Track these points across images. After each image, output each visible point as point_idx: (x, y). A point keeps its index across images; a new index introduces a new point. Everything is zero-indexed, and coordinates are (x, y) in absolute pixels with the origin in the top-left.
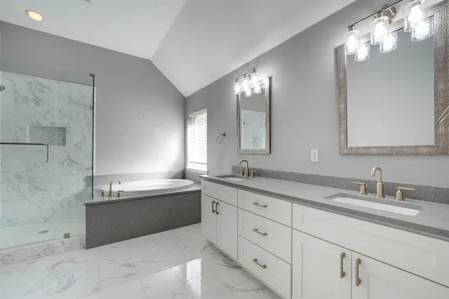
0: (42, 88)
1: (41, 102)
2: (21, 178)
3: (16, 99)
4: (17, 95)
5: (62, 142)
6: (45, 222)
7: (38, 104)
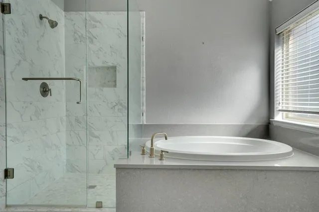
0: (95, 23)
1: (94, 39)
2: (80, 123)
3: (75, 39)
4: (76, 35)
5: (114, 83)
6: (99, 173)
7: (92, 42)
